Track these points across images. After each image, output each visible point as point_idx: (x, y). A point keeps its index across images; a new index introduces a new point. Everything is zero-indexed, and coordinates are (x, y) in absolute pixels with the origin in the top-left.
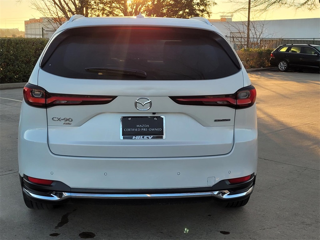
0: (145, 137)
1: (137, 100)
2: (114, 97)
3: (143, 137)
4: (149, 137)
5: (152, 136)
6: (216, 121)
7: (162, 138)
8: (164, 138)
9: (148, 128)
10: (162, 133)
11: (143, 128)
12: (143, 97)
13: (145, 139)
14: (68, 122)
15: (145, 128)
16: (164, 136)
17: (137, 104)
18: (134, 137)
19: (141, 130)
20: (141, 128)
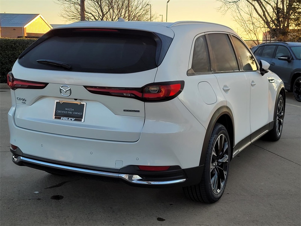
0: (70, 119)
1: (61, 87)
2: (46, 84)
3: (68, 119)
4: (72, 119)
5: (74, 119)
6: (124, 110)
7: (81, 120)
8: (82, 121)
9: (73, 111)
10: (81, 117)
11: (70, 111)
12: (65, 86)
13: (69, 120)
14: (24, 102)
15: (71, 111)
16: (83, 120)
17: (62, 90)
18: (62, 118)
19: (68, 112)
20: (68, 111)
